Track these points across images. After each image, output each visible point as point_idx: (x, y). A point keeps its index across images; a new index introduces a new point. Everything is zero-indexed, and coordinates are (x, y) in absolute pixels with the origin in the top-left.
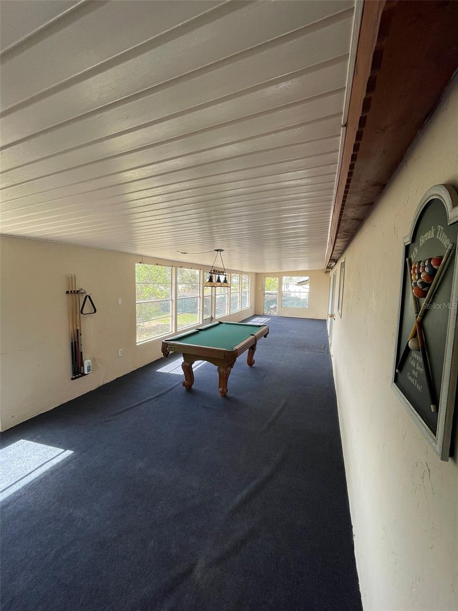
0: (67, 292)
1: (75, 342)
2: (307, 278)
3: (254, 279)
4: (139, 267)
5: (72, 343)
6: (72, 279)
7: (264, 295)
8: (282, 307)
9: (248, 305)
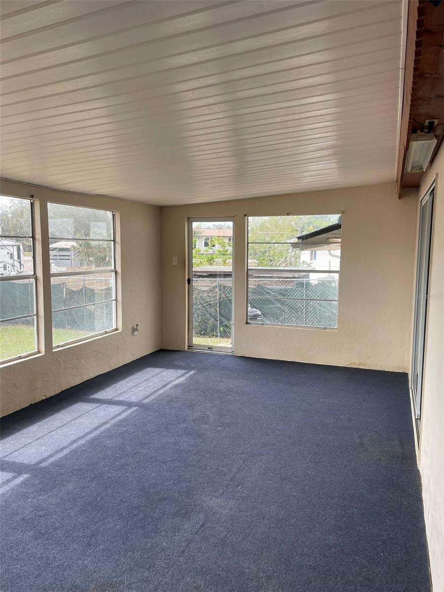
7: (189, 283)
8: (247, 323)
9: (115, 321)
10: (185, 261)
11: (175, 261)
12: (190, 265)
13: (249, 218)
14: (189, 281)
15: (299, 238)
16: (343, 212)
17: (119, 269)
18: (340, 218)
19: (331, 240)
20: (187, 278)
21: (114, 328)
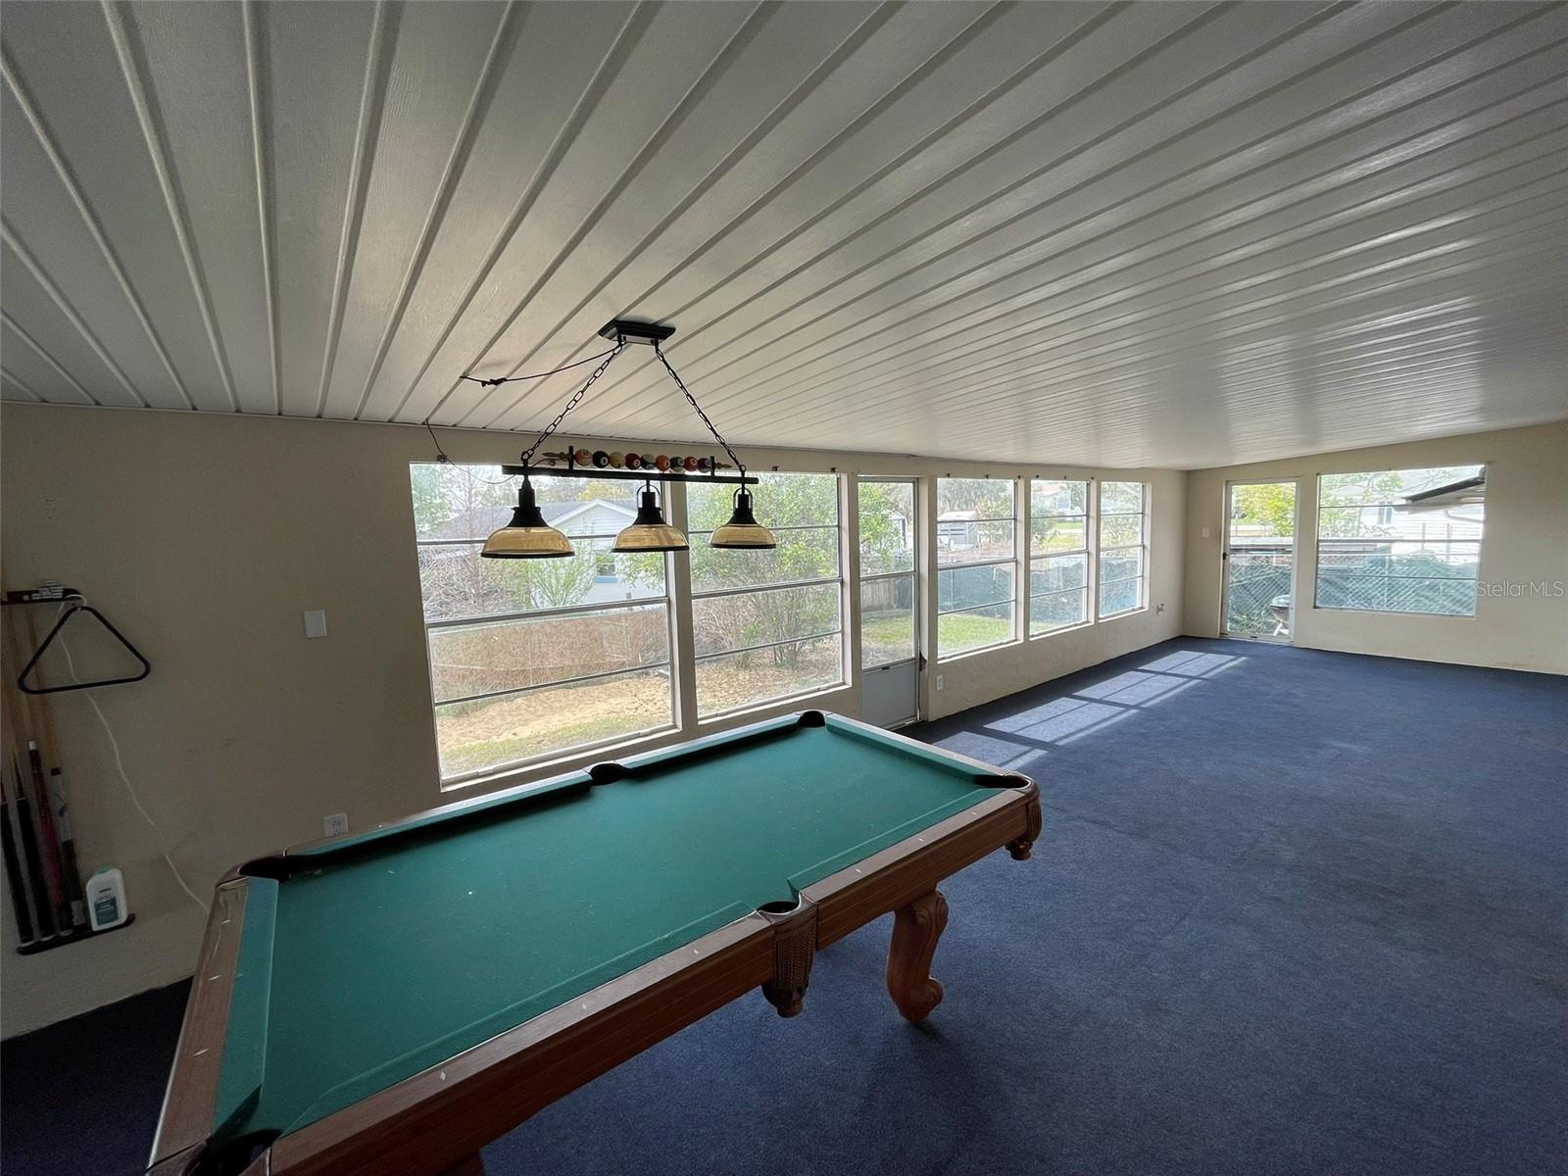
1: (24, 804)
2: (1472, 471)
3: (1172, 496)
5: (4, 809)
7: (1224, 558)
8: (1315, 607)
9: (1140, 599)
10: (1220, 533)
11: (1206, 533)
12: (1227, 536)
13: (1323, 476)
14: (1225, 555)
15: (1407, 499)
16: (1489, 463)
17: (1147, 543)
18: (1483, 472)
19: (1463, 500)
20: (1222, 553)
21: (1138, 605)
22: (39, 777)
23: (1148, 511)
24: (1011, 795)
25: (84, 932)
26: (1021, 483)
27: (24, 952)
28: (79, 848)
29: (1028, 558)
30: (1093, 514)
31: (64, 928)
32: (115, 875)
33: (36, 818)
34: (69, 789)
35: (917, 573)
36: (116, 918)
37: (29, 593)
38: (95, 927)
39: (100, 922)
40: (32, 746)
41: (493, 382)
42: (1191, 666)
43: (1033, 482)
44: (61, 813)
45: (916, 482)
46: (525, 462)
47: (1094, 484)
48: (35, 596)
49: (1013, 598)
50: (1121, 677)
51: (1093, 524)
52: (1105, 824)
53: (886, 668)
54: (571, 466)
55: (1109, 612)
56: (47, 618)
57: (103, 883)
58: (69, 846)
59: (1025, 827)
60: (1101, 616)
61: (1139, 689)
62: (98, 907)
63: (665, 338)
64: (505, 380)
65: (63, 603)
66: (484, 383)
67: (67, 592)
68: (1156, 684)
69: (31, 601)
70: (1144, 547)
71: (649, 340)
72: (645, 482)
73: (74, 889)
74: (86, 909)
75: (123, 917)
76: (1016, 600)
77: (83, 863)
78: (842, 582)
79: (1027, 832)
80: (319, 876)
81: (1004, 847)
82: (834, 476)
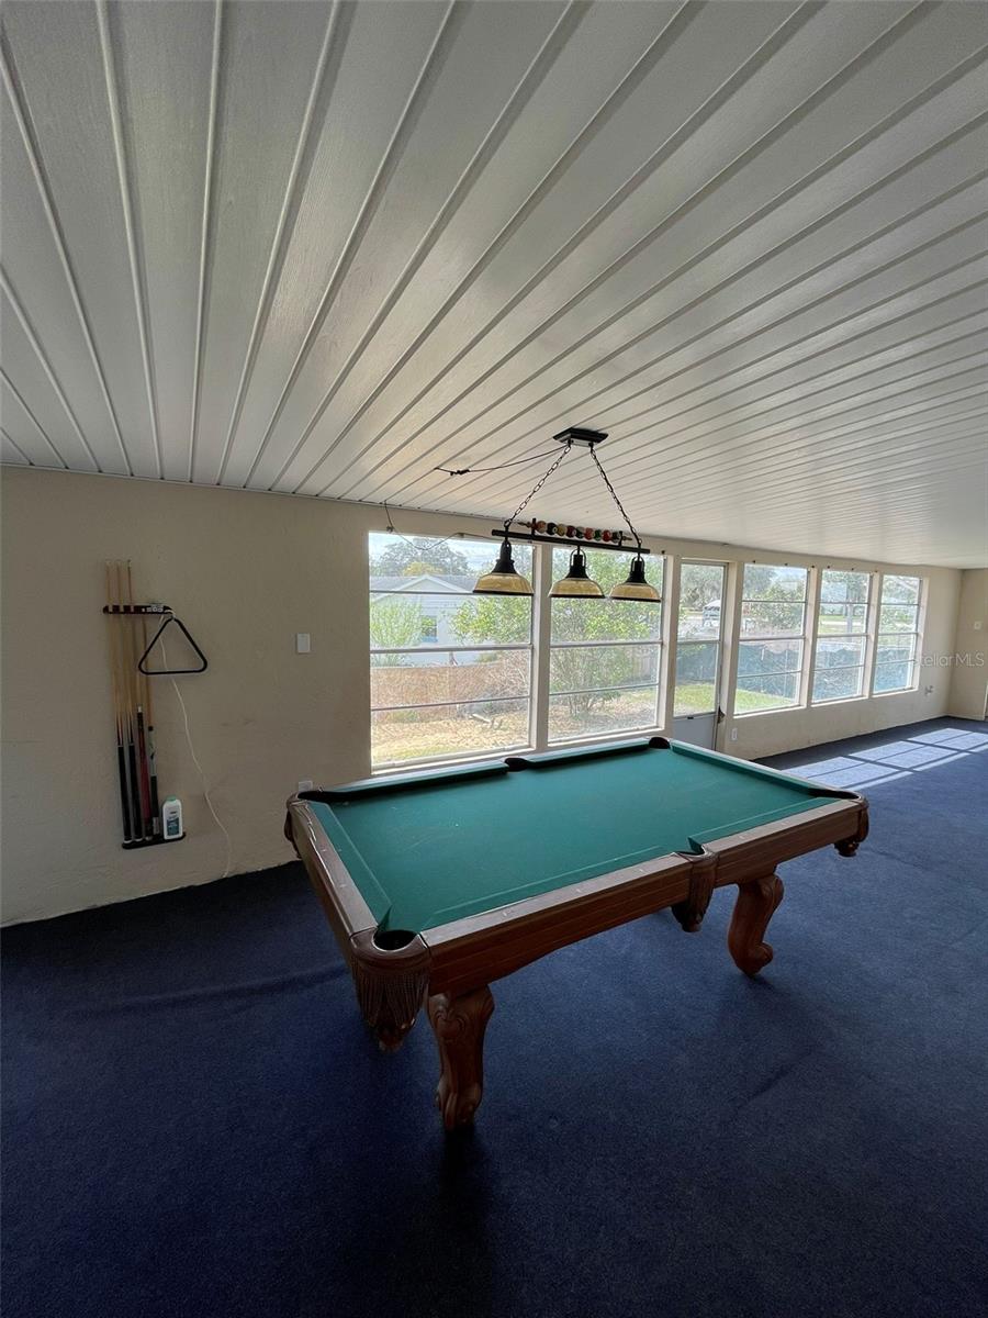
0: (106, 610)
1: (132, 749)
3: (946, 592)
4: (379, 545)
5: (121, 751)
6: (120, 574)
9: (910, 681)
17: (921, 632)
21: (908, 686)
22: (141, 731)
23: (924, 603)
24: (845, 804)
25: (159, 839)
26: (814, 572)
27: (126, 847)
28: (160, 781)
29: (815, 637)
30: (874, 602)
31: (147, 835)
32: (177, 803)
33: (138, 758)
34: (156, 741)
35: (722, 641)
36: (178, 832)
37: (145, 607)
38: (166, 837)
39: (169, 834)
40: (140, 711)
41: (459, 472)
42: (958, 741)
43: (824, 572)
44: (152, 757)
45: (726, 566)
46: (507, 528)
47: (877, 577)
48: (149, 610)
49: (799, 669)
50: (892, 745)
51: (873, 612)
52: (891, 856)
53: (690, 718)
54: (533, 532)
55: (883, 688)
56: (154, 625)
57: (171, 806)
58: (154, 779)
59: (855, 830)
60: (875, 692)
61: (909, 756)
62: (169, 823)
63: (599, 442)
64: (468, 471)
65: (162, 617)
66: (452, 473)
67: (165, 608)
68: (927, 754)
69: (146, 612)
70: (917, 634)
71: (587, 443)
72: (576, 547)
73: (155, 810)
74: (161, 824)
75: (181, 835)
76: (802, 672)
77: (161, 793)
78: (662, 644)
79: (858, 832)
80: (345, 806)
81: (833, 845)
82: (662, 558)
